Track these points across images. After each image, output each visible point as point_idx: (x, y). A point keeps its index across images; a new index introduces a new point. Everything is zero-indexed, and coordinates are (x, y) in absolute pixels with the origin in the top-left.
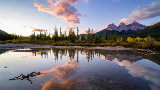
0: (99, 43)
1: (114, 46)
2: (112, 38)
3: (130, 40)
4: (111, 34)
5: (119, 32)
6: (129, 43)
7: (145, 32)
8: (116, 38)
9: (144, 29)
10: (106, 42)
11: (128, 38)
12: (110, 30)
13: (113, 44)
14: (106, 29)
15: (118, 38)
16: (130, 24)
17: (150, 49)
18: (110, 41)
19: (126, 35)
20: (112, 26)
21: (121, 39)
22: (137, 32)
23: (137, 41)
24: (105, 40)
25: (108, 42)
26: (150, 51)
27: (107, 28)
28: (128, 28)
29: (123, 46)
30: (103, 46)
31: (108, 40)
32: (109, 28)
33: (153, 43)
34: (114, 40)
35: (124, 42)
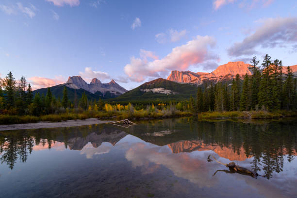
0: (48, 114)
1: (83, 119)
2: (80, 104)
3: (108, 108)
4: (76, 95)
5: (92, 94)
6: (107, 113)
7: (125, 98)
8: (87, 104)
9: (125, 94)
10: (65, 112)
11: (106, 106)
12: (73, 88)
13: (80, 115)
14: (64, 85)
15: (90, 104)
16: (108, 84)
17: (130, 119)
18: (74, 109)
19: (102, 100)
20: (78, 81)
21: (96, 105)
22: (117, 96)
23: (118, 110)
24: (64, 108)
25: (70, 112)
26: (130, 122)
27: (68, 84)
28: (106, 89)
29: (98, 117)
30: (59, 121)
31: (71, 108)
32: (71, 83)
33: (133, 112)
34: (83, 108)
35: (100, 112)
